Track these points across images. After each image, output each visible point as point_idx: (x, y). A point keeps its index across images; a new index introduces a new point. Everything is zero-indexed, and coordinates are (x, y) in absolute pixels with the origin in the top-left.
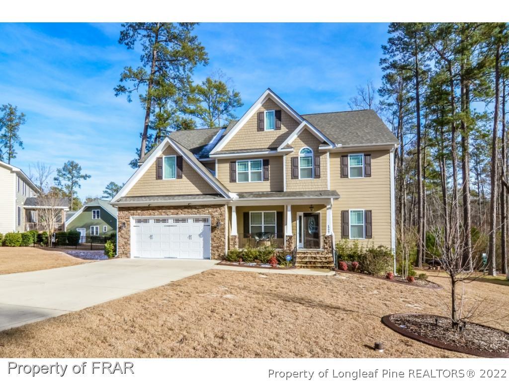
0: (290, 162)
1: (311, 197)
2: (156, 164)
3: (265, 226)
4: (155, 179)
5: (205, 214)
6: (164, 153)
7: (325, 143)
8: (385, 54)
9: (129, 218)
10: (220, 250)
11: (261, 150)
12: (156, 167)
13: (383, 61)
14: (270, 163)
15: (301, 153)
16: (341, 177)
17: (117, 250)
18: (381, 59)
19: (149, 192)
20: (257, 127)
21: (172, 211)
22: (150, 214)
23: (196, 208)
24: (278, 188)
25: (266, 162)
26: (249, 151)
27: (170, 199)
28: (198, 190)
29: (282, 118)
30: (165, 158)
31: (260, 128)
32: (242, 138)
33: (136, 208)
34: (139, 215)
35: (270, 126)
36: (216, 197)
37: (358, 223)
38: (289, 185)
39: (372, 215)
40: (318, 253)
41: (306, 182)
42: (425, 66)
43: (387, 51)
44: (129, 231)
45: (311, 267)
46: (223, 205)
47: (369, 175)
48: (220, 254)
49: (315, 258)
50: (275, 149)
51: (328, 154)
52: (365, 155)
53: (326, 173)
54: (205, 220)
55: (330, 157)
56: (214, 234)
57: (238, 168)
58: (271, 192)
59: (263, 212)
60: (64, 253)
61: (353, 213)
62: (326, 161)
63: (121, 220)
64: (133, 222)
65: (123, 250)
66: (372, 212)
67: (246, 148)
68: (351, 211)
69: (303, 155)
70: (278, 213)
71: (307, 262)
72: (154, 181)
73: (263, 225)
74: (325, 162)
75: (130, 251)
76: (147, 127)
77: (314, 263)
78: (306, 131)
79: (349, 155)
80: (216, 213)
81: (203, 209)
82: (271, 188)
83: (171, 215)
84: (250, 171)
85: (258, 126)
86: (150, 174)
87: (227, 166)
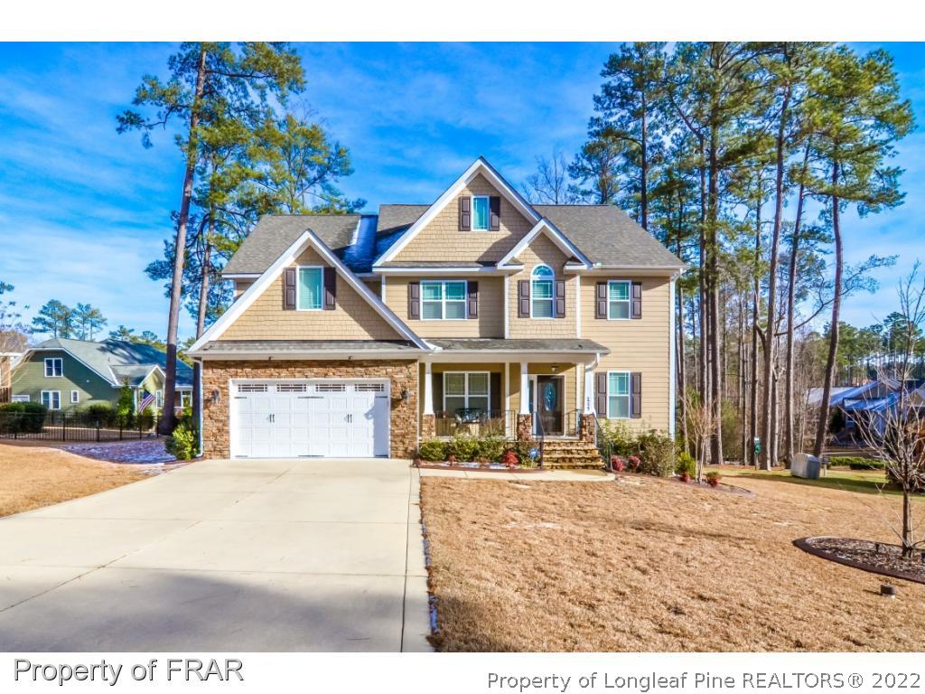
0: (516, 288)
1: (565, 350)
2: (283, 281)
3: (469, 398)
4: (281, 308)
5: (379, 376)
6: (298, 260)
7: (574, 259)
8: (597, 109)
9: (226, 382)
10: (407, 441)
11: (466, 264)
12: (283, 286)
13: (594, 121)
14: (480, 288)
15: (534, 273)
16: (596, 318)
17: (202, 443)
18: (592, 118)
19: (269, 333)
20: (457, 224)
21: (315, 370)
22: (271, 375)
23: (361, 366)
24: (494, 332)
25: (473, 286)
26: (444, 265)
27: (313, 348)
28: (367, 334)
29: (502, 210)
30: (301, 270)
31: (464, 226)
32: (431, 241)
33: (241, 364)
34: (247, 377)
35: (481, 224)
36: (401, 346)
37: (620, 393)
38: (515, 328)
39: (643, 380)
40: (572, 443)
41: (542, 323)
42: (654, 138)
43: (600, 106)
44: (227, 407)
45: (569, 467)
46: (413, 361)
47: (639, 316)
48: (407, 448)
49: (569, 452)
50: (492, 264)
51: (578, 278)
52: (634, 284)
53: (573, 309)
54: (377, 387)
55: (582, 284)
56: (395, 412)
57: (424, 295)
58: (481, 338)
59: (467, 373)
60: (62, 451)
61: (613, 377)
62: (575, 290)
63: (208, 385)
64: (233, 390)
65: (215, 443)
66: (643, 375)
67: (438, 259)
68: (611, 374)
69: (537, 277)
70: (492, 375)
71: (558, 459)
72: (279, 313)
73: (467, 396)
74: (573, 292)
75: (228, 446)
76: (187, 201)
77: (570, 460)
78: (543, 236)
79: (609, 281)
80: (401, 375)
81: (376, 368)
82: (480, 332)
83: (313, 378)
84: (444, 301)
85: (459, 222)
86: (270, 298)
87: (403, 290)
